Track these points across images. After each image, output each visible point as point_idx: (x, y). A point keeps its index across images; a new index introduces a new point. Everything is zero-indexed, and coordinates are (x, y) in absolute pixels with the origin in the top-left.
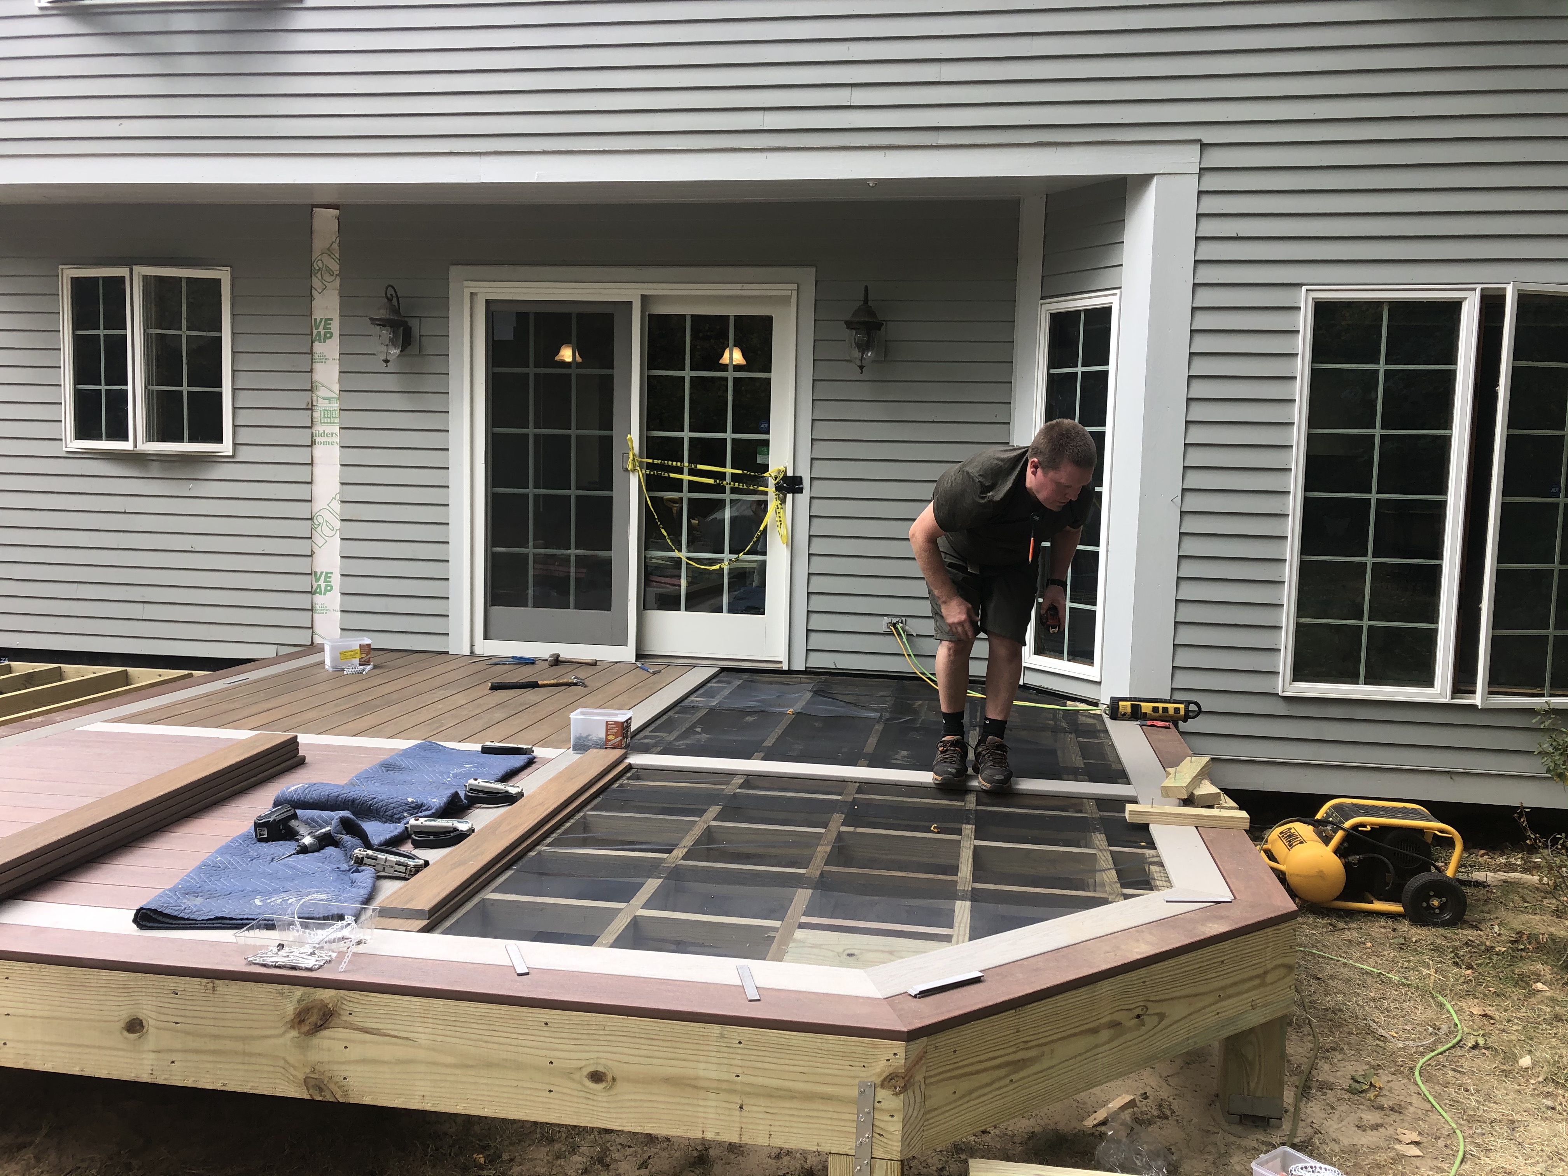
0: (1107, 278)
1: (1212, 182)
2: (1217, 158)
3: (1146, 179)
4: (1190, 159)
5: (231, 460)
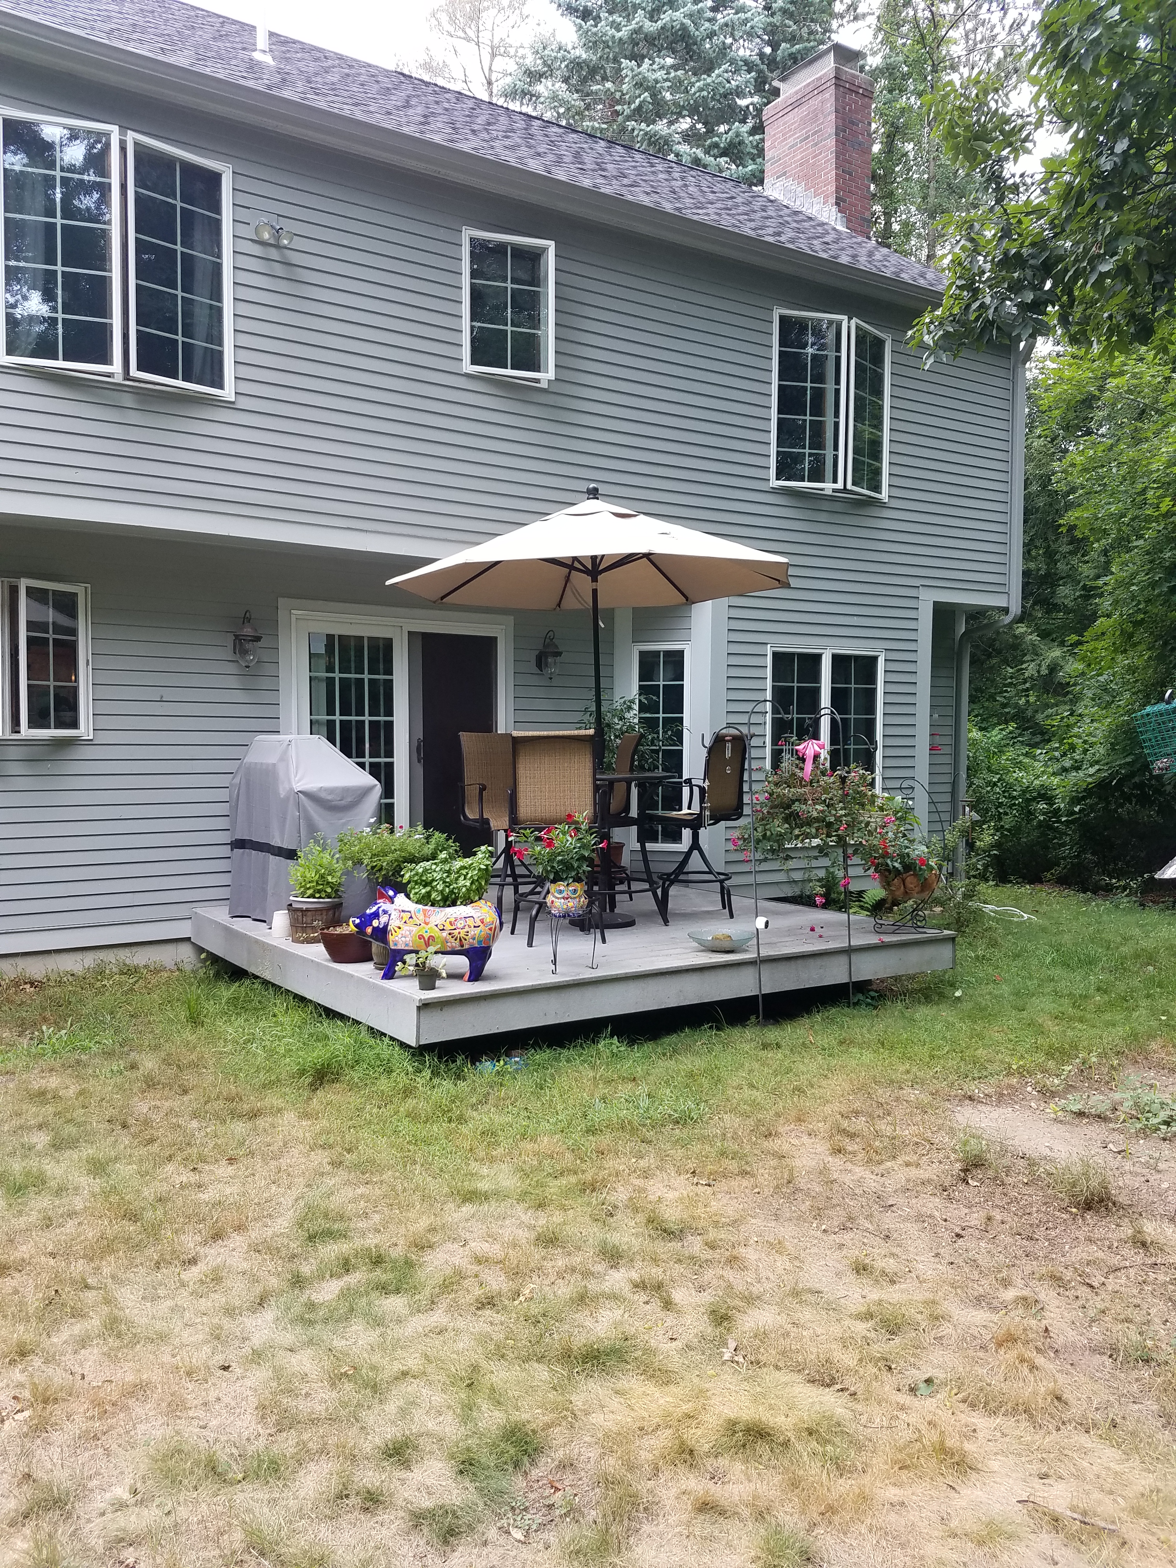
0: (683, 635)
5: (90, 743)
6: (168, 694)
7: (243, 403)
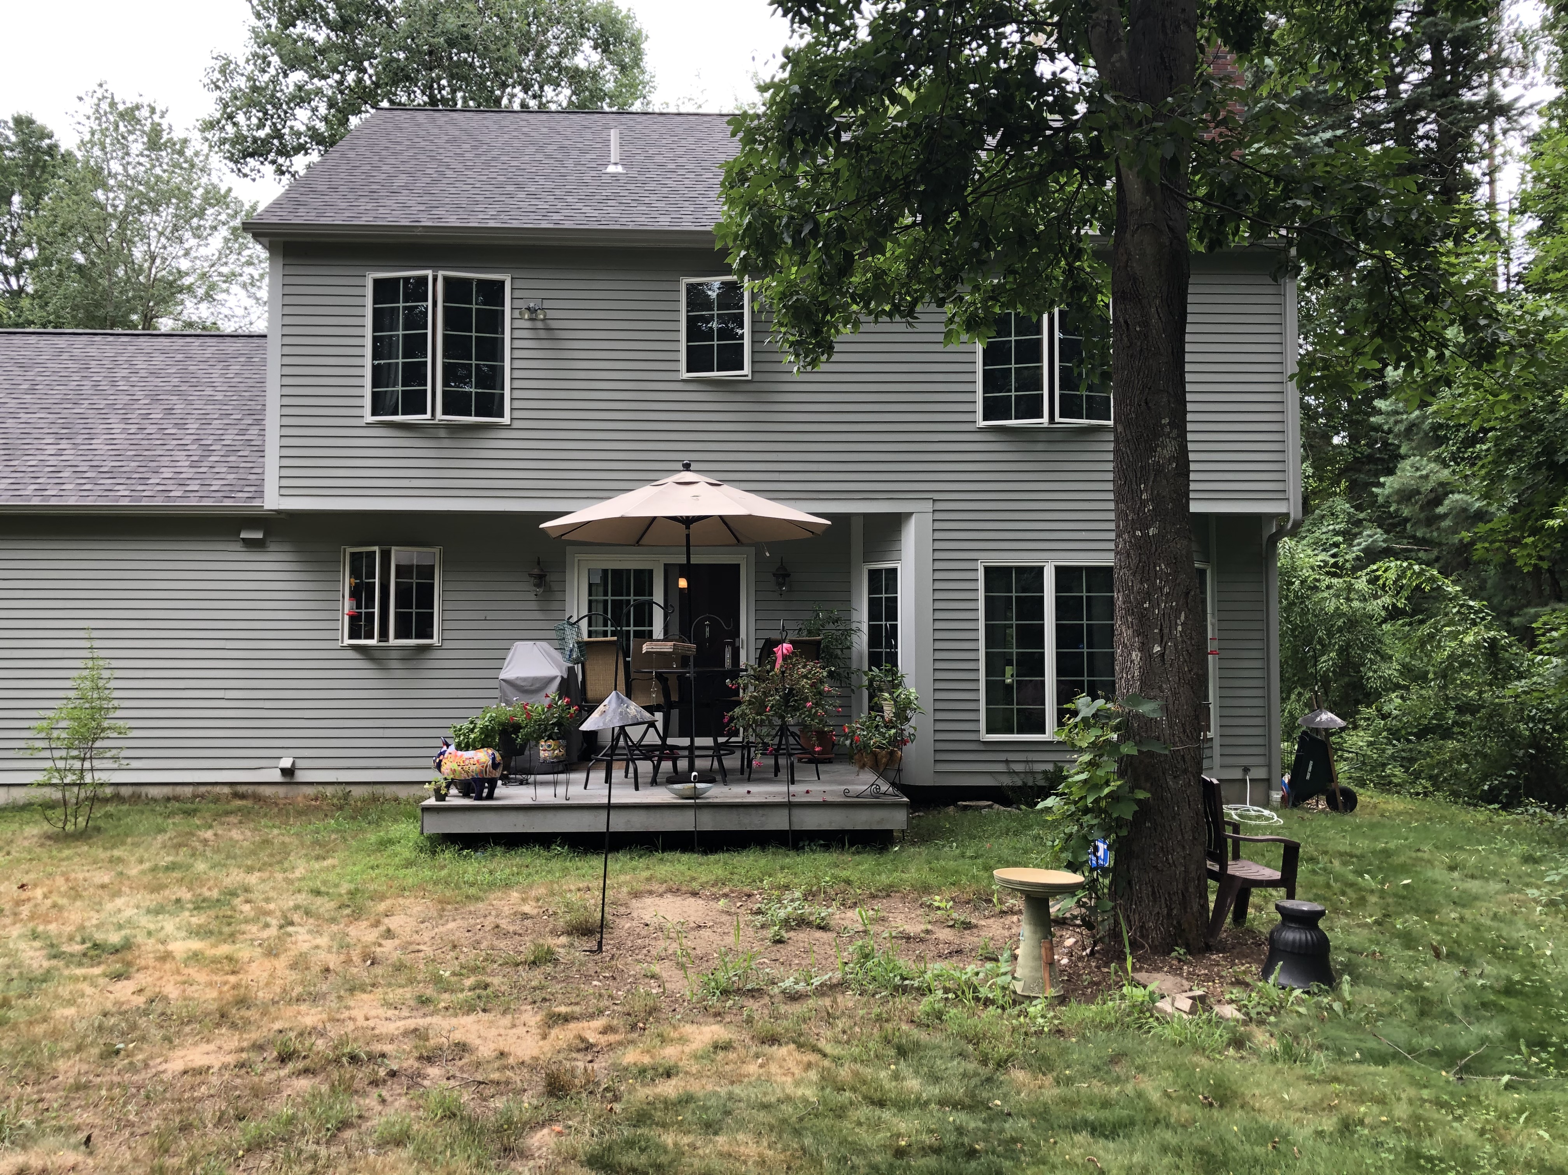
0: (895, 555)
1: (939, 516)
2: (940, 506)
3: (910, 514)
4: (928, 506)
5: (439, 648)
6: (490, 615)
7: (516, 424)
